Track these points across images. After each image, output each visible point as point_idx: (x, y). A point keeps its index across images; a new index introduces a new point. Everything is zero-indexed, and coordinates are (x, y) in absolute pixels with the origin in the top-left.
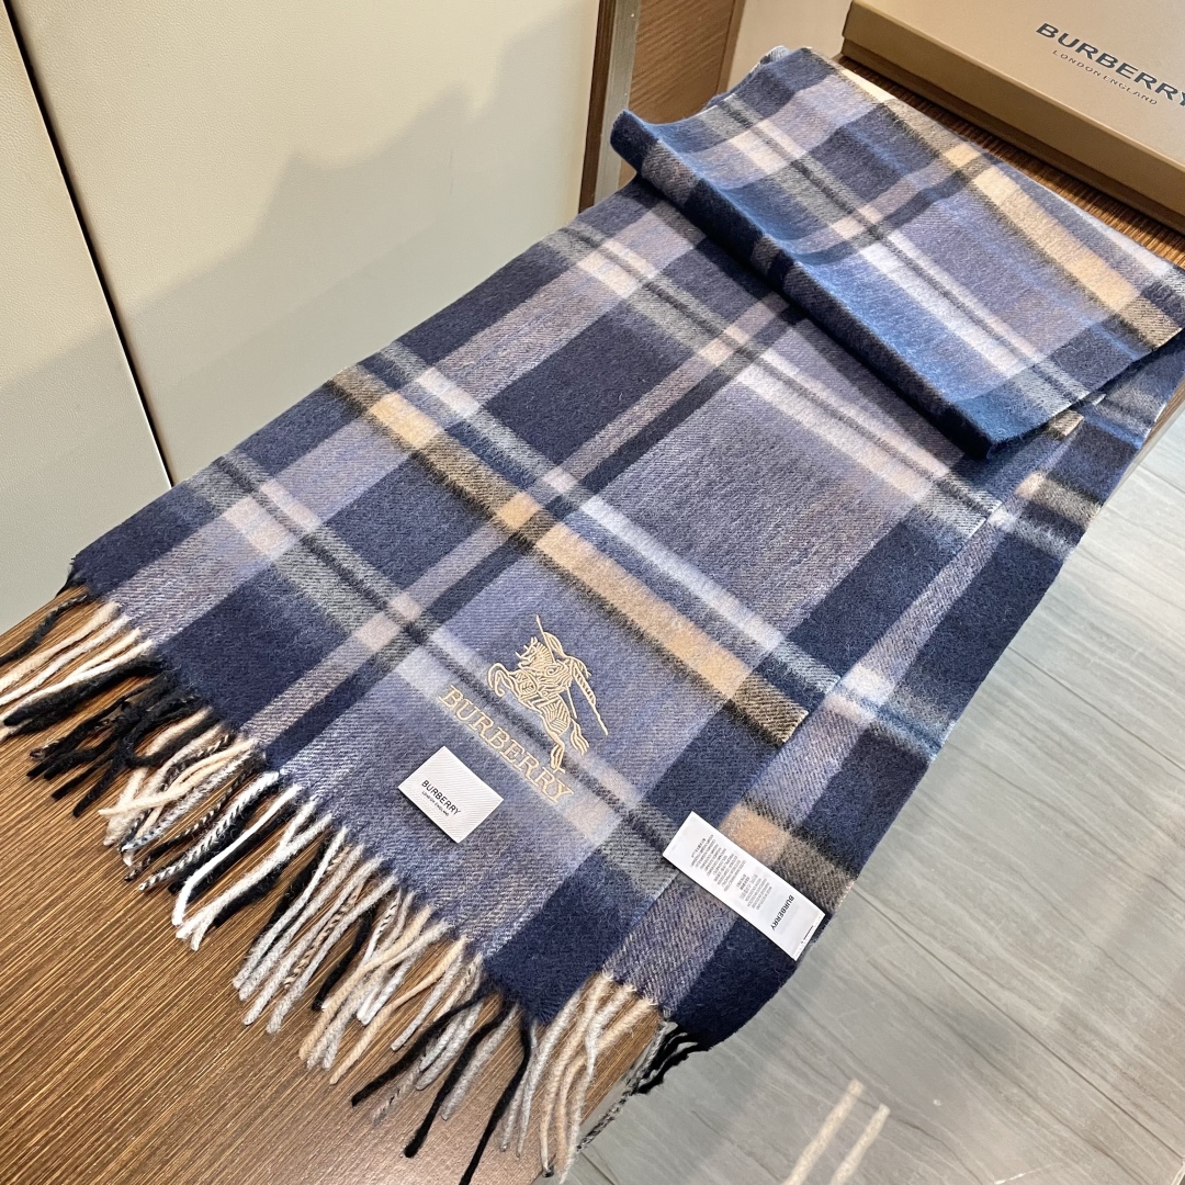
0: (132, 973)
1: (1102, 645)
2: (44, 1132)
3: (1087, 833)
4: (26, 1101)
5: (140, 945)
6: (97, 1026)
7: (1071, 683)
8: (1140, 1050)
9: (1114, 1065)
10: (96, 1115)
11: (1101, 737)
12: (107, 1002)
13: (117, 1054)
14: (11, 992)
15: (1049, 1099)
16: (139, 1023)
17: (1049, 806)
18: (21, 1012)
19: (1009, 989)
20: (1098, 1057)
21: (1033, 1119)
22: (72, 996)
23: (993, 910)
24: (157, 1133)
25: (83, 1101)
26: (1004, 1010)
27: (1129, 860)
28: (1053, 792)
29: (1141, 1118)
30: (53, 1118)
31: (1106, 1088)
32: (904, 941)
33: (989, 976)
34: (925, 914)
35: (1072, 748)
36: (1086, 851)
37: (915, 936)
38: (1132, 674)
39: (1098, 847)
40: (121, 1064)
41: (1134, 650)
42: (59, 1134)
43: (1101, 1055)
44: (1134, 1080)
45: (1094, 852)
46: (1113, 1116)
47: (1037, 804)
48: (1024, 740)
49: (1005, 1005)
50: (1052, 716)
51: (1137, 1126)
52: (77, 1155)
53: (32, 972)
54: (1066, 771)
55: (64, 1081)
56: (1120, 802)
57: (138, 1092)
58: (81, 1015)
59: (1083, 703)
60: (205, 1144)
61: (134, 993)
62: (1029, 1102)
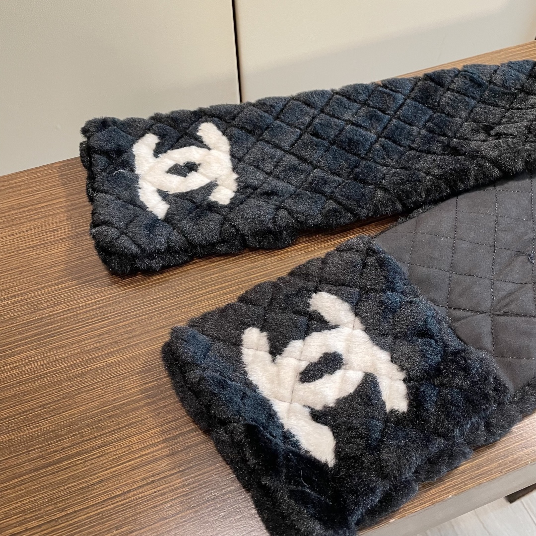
0: (32, 350)
5: (43, 337)
16: (18, 379)
61: (25, 361)
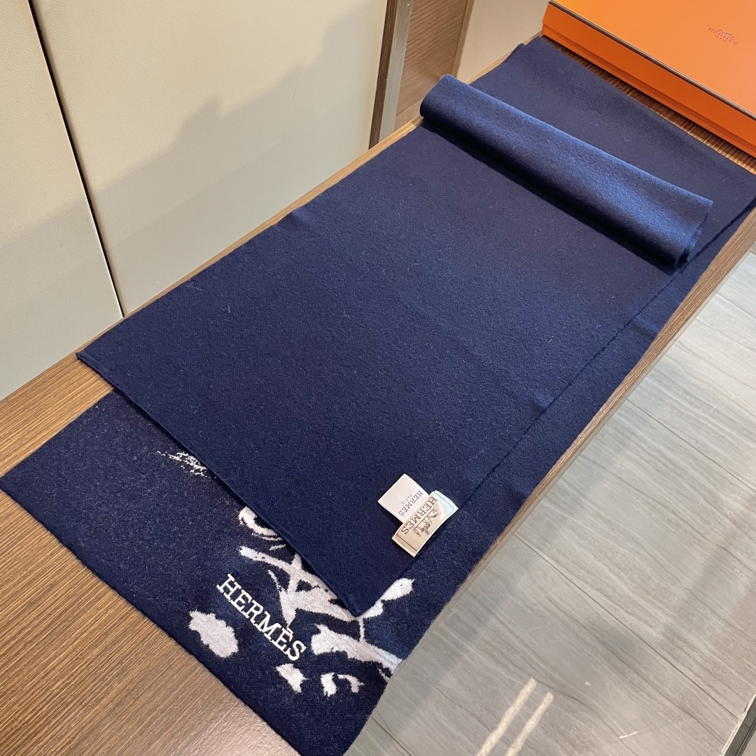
1: (692, 403)
2: (62, 681)
3: (681, 519)
4: (50, 663)
6: (93, 618)
7: (673, 428)
8: (713, 652)
9: (696, 662)
10: (93, 671)
11: (691, 461)
12: (98, 604)
13: (106, 634)
14: (40, 598)
15: (656, 682)
17: (658, 502)
18: (46, 609)
19: (633, 615)
20: (687, 657)
21: (646, 694)
22: (77, 600)
23: (623, 566)
24: (131, 681)
25: (85, 663)
26: (629, 627)
27: (707, 536)
28: (661, 494)
29: (713, 694)
30: (67, 673)
31: (691, 675)
32: (568, 584)
33: (621, 607)
34: (581, 568)
35: (673, 467)
36: (681, 531)
37: (575, 582)
38: (710, 422)
39: (688, 528)
40: (109, 640)
41: (712, 407)
42: (71, 682)
43: (689, 655)
44: (708, 671)
45: (685, 531)
46: (695, 693)
47: (651, 501)
48: (643, 461)
49: (630, 624)
50: (661, 447)
51: (710, 699)
52: (82, 694)
53: (52, 586)
54: (669, 482)
55: (74, 650)
56: (702, 501)
57: (119, 657)
58: (84, 611)
59: (679, 439)
60: (160, 689)
62: (645, 684)
